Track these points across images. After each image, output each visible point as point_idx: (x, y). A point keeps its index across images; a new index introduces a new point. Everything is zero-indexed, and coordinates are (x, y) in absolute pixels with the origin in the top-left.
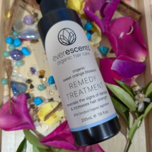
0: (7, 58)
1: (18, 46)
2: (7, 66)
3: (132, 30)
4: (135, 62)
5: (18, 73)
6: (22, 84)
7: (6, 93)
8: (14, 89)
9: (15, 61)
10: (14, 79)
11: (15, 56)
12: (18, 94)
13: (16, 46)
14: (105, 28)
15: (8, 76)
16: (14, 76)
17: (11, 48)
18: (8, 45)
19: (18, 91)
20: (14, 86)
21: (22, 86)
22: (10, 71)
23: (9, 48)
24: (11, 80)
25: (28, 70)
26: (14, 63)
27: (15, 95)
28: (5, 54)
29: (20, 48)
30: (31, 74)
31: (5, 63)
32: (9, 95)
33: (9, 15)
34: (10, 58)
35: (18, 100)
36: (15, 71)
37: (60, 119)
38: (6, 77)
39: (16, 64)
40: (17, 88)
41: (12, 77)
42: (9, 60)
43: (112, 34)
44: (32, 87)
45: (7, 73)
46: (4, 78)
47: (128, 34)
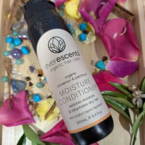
0: (8, 57)
1: (18, 45)
2: (7, 65)
3: (125, 31)
4: (128, 62)
5: (18, 71)
6: (21, 81)
7: (6, 90)
8: (14, 87)
9: (15, 59)
10: (14, 77)
11: (15, 54)
12: (17, 91)
13: (16, 45)
14: (99, 28)
15: (8, 74)
16: (14, 74)
17: (11, 46)
18: (8, 44)
19: (17, 89)
20: (14, 83)
21: (22, 84)
22: (10, 69)
23: (10, 47)
24: (11, 78)
25: (27, 68)
26: (14, 61)
27: (15, 92)
28: (6, 54)
29: (20, 47)
30: (30, 72)
31: (5, 61)
32: (9, 92)
33: (9, 16)
34: (10, 57)
35: (18, 96)
36: (15, 69)
37: (58, 115)
38: (6, 75)
39: (16, 63)
40: (17, 86)
41: (12, 75)
42: (9, 58)
43: (106, 37)
44: (31, 84)
45: (7, 70)
46: (4, 76)
47: (122, 34)
